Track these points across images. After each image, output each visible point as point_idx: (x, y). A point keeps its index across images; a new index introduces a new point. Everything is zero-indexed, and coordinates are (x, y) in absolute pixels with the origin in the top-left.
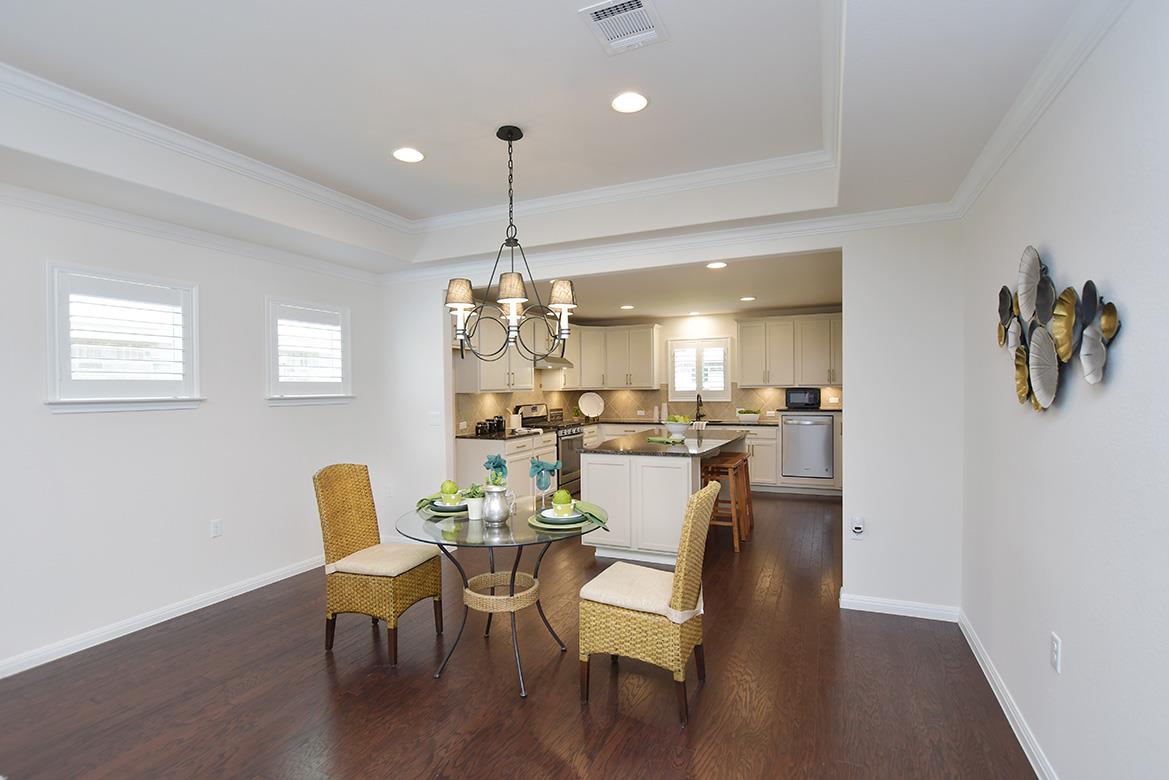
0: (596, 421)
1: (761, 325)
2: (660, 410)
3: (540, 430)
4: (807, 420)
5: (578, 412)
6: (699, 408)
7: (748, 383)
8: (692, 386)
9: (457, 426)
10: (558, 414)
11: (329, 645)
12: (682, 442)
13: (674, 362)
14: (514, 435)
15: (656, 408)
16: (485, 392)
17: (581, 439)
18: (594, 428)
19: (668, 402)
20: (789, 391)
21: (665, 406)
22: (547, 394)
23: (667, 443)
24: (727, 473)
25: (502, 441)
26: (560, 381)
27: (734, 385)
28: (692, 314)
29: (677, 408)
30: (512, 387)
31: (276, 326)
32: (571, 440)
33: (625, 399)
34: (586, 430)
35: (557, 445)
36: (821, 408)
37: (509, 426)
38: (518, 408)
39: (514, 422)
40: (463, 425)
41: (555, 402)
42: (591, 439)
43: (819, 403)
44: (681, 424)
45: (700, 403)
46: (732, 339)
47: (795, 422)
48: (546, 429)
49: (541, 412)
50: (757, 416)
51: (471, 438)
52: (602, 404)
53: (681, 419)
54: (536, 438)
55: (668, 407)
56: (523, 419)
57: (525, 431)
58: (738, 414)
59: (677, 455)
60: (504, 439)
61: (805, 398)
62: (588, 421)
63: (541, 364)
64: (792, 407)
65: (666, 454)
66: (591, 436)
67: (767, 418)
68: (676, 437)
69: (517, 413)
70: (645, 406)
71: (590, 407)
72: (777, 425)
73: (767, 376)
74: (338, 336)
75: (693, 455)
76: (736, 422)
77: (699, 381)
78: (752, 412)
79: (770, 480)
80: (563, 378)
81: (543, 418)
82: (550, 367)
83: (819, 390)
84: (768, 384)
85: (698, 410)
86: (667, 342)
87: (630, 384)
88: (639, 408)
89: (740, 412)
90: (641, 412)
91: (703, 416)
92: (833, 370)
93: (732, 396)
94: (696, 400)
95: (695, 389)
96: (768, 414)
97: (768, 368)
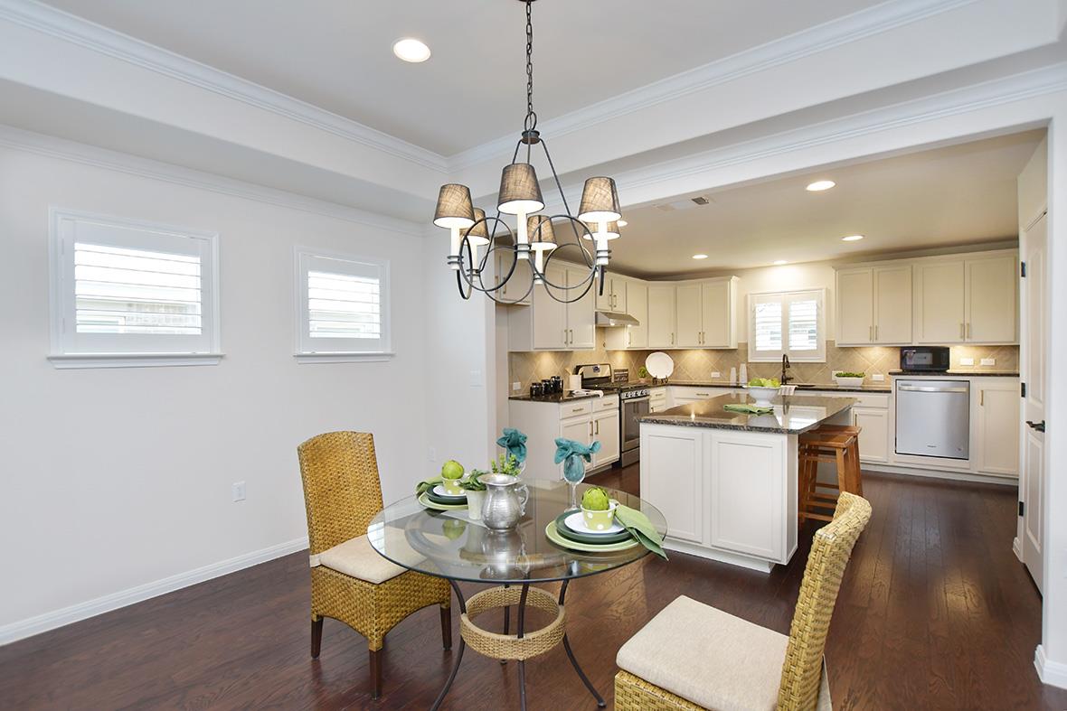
0: (665, 383)
1: (866, 272)
2: (738, 371)
3: (600, 392)
4: (929, 386)
5: (645, 374)
6: (785, 370)
7: (849, 340)
8: (778, 346)
9: (511, 387)
10: (623, 376)
11: (316, 652)
12: (771, 412)
13: (754, 318)
14: (572, 397)
15: (734, 370)
16: (541, 351)
17: (647, 402)
18: (662, 390)
19: (748, 363)
20: (904, 352)
21: (743, 367)
22: (611, 353)
23: (751, 412)
24: (834, 453)
25: (556, 404)
26: (625, 340)
27: (829, 344)
28: (776, 263)
29: (758, 370)
30: (570, 345)
31: (307, 278)
32: (638, 402)
33: (697, 361)
34: (653, 392)
35: (620, 409)
36: (950, 370)
37: (569, 388)
38: (578, 368)
39: (574, 383)
40: (517, 386)
41: (620, 362)
42: (659, 403)
43: (947, 365)
44: (768, 389)
45: (786, 365)
46: (828, 291)
47: (912, 388)
48: (608, 391)
49: (604, 372)
50: (860, 380)
51: (524, 399)
52: (671, 364)
53: (768, 384)
54: (595, 400)
55: (748, 368)
56: (583, 379)
57: (583, 393)
58: (834, 378)
59: (767, 430)
60: (559, 402)
61: (926, 359)
62: (655, 382)
63: (603, 321)
64: (908, 369)
65: (751, 429)
66: (659, 400)
67: (872, 382)
68: (763, 405)
69: (577, 374)
70: (720, 368)
71: (658, 367)
72: (890, 392)
73: (874, 331)
74: (377, 289)
75: (790, 432)
76: (832, 385)
77: (785, 340)
78: (853, 376)
79: (879, 458)
80: (628, 336)
81: (607, 379)
82: (613, 325)
83: (948, 349)
84: (875, 342)
85: (784, 372)
86: (746, 296)
87: (704, 342)
88: (714, 370)
89: (837, 375)
90: (715, 374)
91: (790, 379)
92: (968, 325)
93: (827, 357)
94: (782, 361)
95: (780, 349)
96: (874, 379)
97: (876, 324)
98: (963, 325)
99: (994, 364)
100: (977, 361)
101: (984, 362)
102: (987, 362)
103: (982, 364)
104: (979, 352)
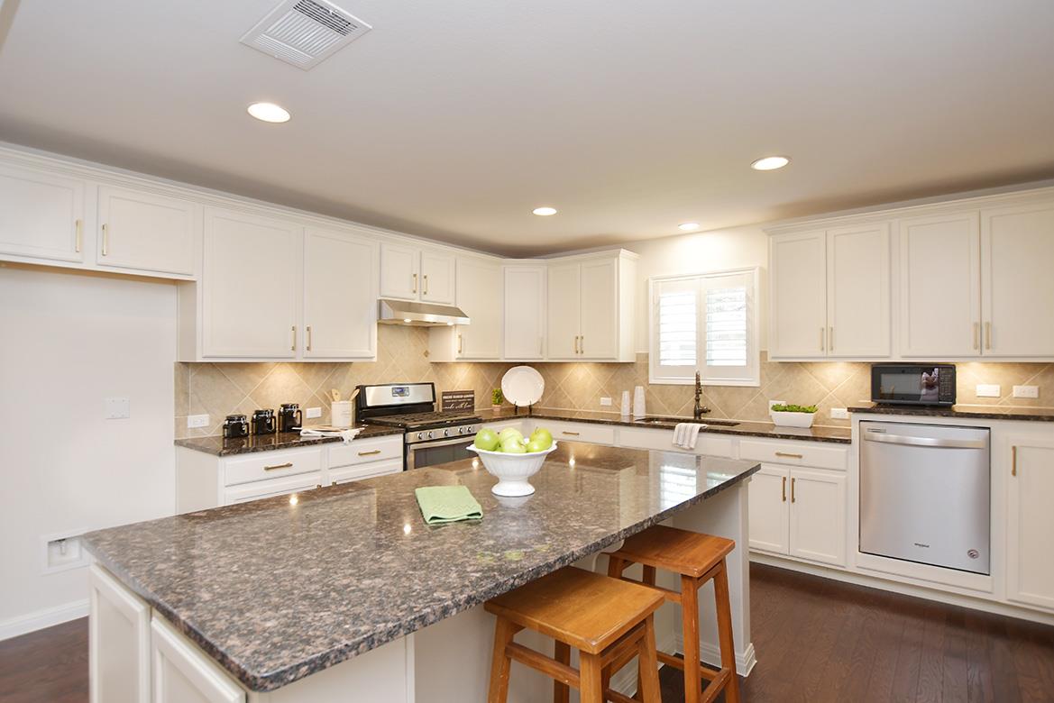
0: (529, 413)
1: (816, 237)
2: (632, 398)
4: (923, 431)
5: (500, 397)
6: (699, 396)
7: (792, 353)
10: (463, 401)
13: (658, 315)
15: (626, 394)
16: (266, 361)
19: (648, 385)
20: (879, 371)
21: (640, 391)
22: (441, 366)
26: (451, 346)
27: (763, 354)
29: (663, 397)
30: (305, 353)
36: (958, 407)
43: (953, 398)
45: (699, 389)
46: (761, 270)
47: (893, 437)
49: (417, 397)
50: (810, 419)
55: (648, 393)
58: (770, 414)
64: (886, 403)
67: (828, 424)
71: (520, 388)
72: (848, 442)
73: (828, 337)
76: (767, 423)
77: (702, 350)
78: (799, 409)
79: (829, 557)
80: (457, 341)
81: (424, 406)
83: (949, 370)
84: (830, 354)
85: (698, 400)
86: (647, 281)
87: (582, 352)
88: (604, 394)
89: (776, 409)
90: (606, 401)
91: (704, 412)
92: (988, 324)
93: (761, 377)
94: (694, 382)
95: (693, 363)
96: (833, 416)
97: (830, 325)
98: (979, 326)
99: (1035, 395)
100: (1006, 391)
101: (1018, 391)
102: (1025, 392)
103: (1015, 394)
104: (1010, 375)
